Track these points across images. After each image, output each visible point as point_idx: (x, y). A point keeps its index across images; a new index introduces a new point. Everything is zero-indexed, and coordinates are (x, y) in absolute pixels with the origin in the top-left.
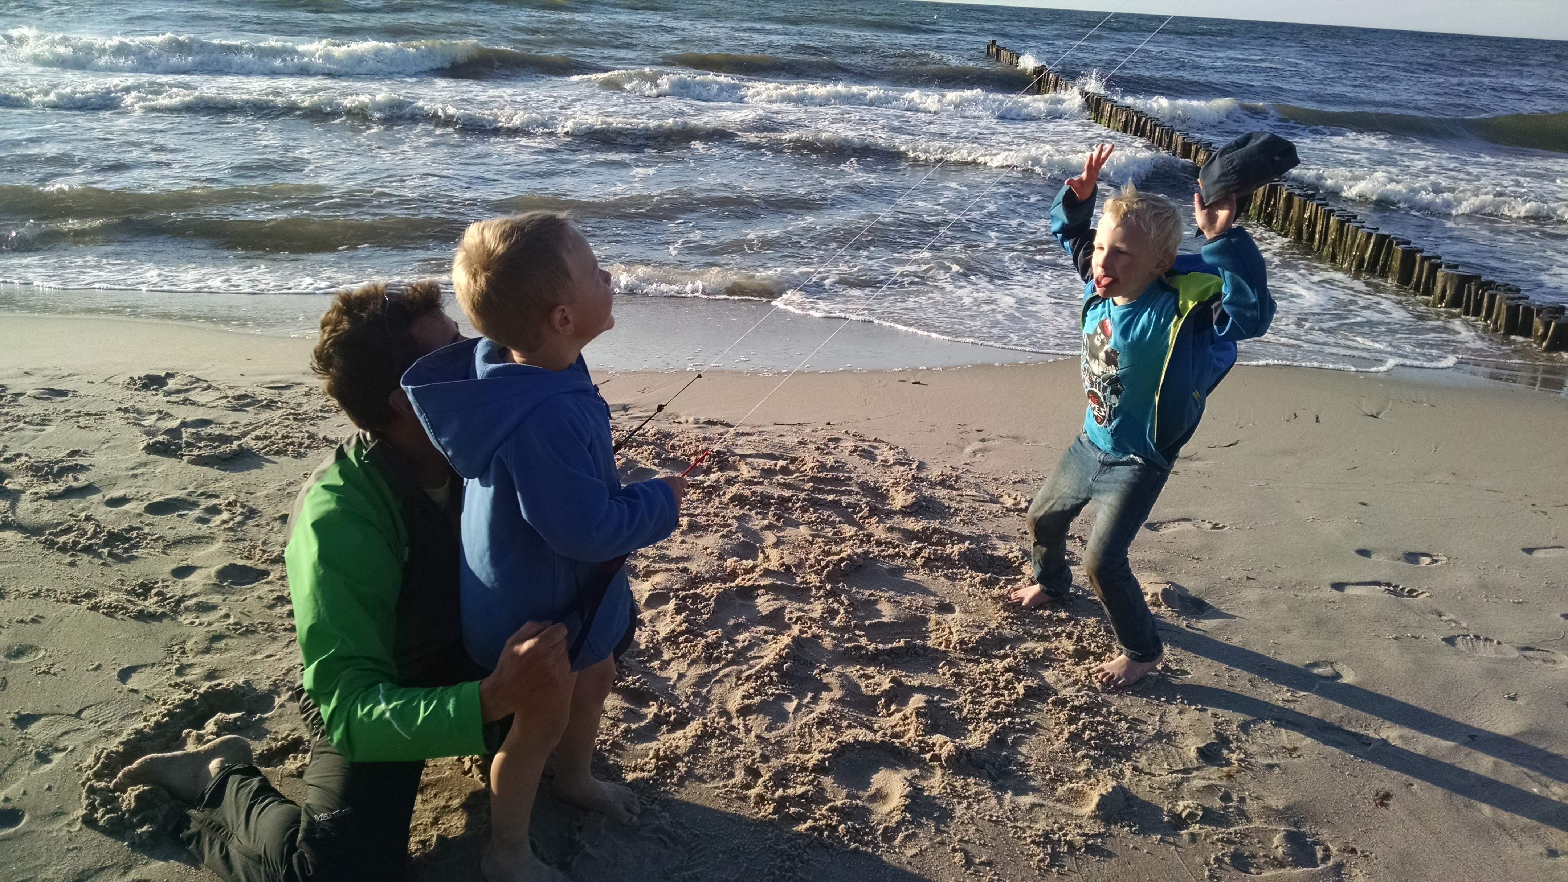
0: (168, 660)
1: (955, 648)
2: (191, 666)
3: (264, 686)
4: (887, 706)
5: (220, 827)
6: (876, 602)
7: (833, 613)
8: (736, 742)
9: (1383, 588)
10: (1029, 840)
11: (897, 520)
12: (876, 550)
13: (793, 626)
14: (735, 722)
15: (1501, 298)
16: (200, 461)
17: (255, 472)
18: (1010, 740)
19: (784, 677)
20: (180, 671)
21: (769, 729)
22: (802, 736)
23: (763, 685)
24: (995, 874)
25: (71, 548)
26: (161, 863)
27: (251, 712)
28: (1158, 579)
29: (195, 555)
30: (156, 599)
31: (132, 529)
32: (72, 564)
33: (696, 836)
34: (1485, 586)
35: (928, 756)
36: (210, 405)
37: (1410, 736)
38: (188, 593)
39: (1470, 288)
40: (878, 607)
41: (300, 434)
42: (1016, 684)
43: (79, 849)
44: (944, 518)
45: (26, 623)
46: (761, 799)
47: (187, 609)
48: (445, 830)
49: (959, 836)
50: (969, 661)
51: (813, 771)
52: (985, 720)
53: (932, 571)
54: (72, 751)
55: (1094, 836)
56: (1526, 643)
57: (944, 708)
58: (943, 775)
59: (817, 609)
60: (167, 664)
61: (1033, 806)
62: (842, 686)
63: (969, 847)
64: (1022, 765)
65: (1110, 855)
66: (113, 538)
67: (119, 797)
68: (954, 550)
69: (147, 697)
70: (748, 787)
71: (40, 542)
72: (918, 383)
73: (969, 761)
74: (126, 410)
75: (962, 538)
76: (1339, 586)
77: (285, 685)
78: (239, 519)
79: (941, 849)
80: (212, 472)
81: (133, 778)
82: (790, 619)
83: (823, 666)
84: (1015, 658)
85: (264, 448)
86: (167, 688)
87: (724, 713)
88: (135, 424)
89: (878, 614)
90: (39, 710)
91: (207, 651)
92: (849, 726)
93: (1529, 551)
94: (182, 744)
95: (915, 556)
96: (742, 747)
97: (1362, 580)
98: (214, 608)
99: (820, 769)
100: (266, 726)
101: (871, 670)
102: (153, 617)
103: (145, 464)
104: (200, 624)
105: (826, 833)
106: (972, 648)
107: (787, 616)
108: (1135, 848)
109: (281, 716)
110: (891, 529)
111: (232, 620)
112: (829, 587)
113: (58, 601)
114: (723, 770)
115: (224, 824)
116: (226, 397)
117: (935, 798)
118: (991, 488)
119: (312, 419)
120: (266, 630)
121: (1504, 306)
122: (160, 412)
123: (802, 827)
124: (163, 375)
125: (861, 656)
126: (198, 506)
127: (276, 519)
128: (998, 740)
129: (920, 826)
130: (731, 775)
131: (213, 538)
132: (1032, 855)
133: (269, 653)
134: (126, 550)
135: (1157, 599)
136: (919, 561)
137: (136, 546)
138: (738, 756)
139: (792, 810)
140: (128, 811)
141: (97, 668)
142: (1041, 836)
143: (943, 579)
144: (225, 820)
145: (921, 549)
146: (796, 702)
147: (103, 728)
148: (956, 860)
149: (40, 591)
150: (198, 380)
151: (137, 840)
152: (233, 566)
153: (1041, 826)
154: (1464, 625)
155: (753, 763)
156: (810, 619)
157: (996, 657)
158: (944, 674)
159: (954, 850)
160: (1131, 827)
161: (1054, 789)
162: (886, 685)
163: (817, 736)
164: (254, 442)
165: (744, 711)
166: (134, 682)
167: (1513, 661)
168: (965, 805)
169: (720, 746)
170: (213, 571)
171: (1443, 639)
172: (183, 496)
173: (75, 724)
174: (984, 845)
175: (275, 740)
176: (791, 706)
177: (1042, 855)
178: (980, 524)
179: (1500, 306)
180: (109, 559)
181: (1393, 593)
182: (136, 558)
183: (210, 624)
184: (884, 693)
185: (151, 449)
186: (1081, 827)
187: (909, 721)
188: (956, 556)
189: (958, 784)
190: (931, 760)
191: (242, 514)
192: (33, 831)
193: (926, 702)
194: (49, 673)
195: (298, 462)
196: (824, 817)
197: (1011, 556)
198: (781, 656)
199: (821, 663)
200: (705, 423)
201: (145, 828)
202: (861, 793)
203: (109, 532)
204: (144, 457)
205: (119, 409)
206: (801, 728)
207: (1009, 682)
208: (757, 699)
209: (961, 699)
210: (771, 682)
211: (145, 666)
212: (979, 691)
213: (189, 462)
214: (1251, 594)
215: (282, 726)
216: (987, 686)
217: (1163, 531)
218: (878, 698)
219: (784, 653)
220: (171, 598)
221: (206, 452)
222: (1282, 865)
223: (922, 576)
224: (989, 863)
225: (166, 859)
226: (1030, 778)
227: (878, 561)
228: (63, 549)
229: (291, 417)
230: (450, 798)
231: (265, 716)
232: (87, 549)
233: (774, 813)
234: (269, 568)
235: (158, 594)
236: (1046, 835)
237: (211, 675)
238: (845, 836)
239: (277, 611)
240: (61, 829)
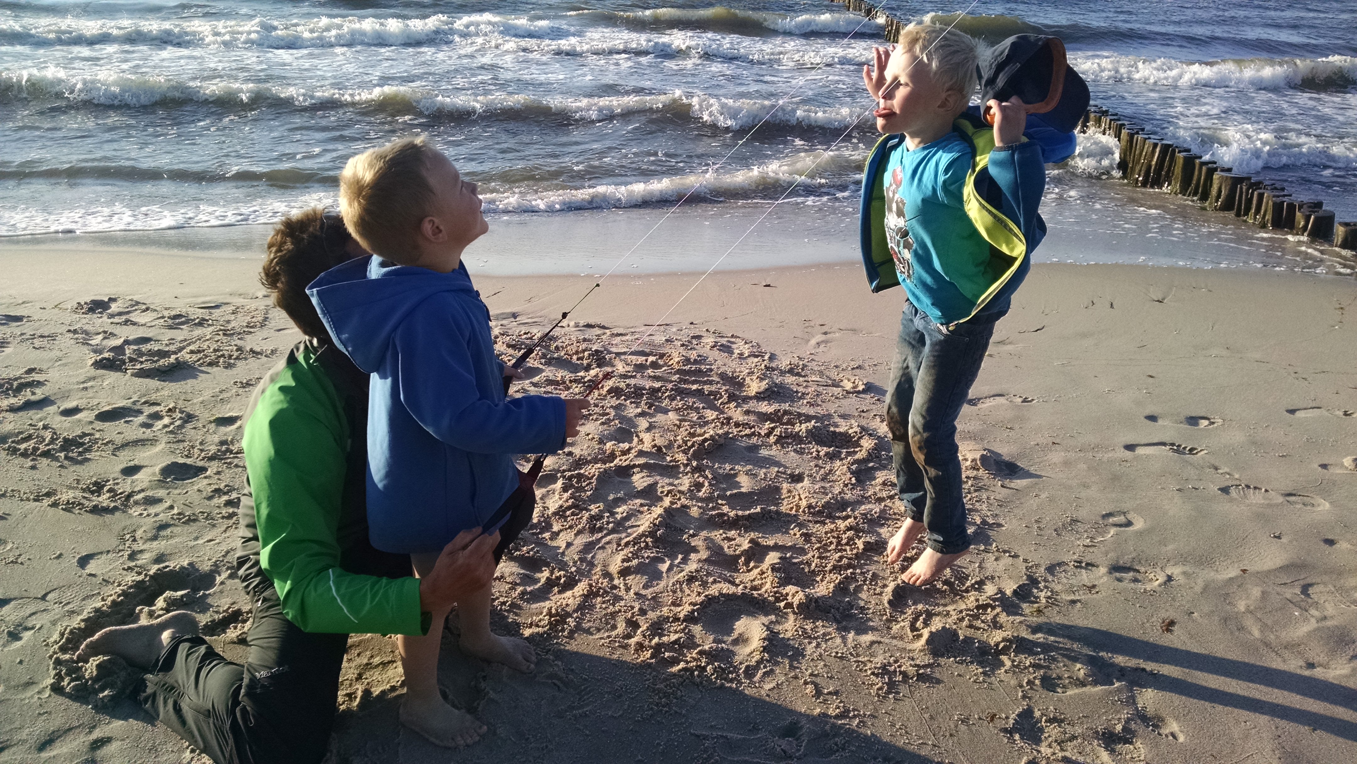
0: (121, 548)
1: (804, 511)
2: (141, 552)
3: (205, 567)
4: (747, 563)
5: (173, 688)
6: (735, 475)
7: (699, 486)
8: (618, 599)
9: (1168, 447)
10: (869, 672)
11: (752, 405)
12: (735, 431)
13: (665, 498)
14: (616, 582)
15: (1268, 196)
16: (143, 374)
17: (190, 382)
18: (852, 587)
19: (658, 542)
20: (132, 557)
21: (646, 587)
22: (674, 592)
23: (640, 549)
24: (841, 702)
25: (32, 454)
26: (121, 722)
27: (195, 590)
28: (976, 447)
29: (140, 456)
30: (108, 495)
31: (84, 435)
32: (33, 468)
33: (585, 679)
34: (1254, 443)
35: (782, 604)
36: (149, 325)
37: (1191, 571)
38: (136, 489)
39: (1241, 188)
40: (737, 479)
41: (229, 347)
42: (857, 541)
43: (50, 713)
44: (793, 401)
46: (640, 647)
47: (136, 503)
48: (368, 684)
49: (810, 671)
50: (816, 522)
51: (684, 621)
52: (830, 572)
53: (783, 447)
54: (40, 629)
55: (925, 666)
56: (1289, 490)
57: (795, 563)
58: (796, 620)
59: (685, 483)
60: (120, 551)
61: (873, 643)
62: (708, 548)
63: (818, 680)
64: (862, 609)
65: (939, 682)
66: (68, 444)
67: (82, 667)
68: (802, 428)
69: (103, 580)
70: (629, 636)
71: (4, 449)
72: (769, 286)
73: (818, 607)
74: (75, 332)
75: (808, 418)
76: (1130, 447)
77: (224, 565)
78: (178, 423)
79: (794, 682)
80: (153, 383)
81: (94, 650)
82: (662, 492)
83: (691, 532)
84: (855, 518)
85: (198, 360)
86: (121, 571)
87: (607, 575)
88: (83, 344)
89: (737, 485)
90: (10, 594)
91: (155, 538)
92: (715, 582)
93: (1292, 412)
94: (137, 619)
95: (768, 435)
96: (622, 603)
97: (1151, 441)
98: (159, 501)
99: (690, 619)
100: (209, 600)
101: (732, 533)
102: (106, 510)
103: (94, 378)
104: (148, 515)
105: (696, 673)
106: (819, 511)
107: (660, 490)
108: (959, 675)
109: (221, 592)
110: (747, 412)
111: (176, 511)
112: (694, 464)
113: (22, 500)
114: (607, 624)
115: (176, 685)
116: (163, 317)
117: (789, 639)
118: (833, 374)
119: (240, 334)
120: (206, 518)
121: (1271, 203)
122: (105, 332)
123: (675, 669)
124: (106, 300)
125: (724, 522)
126: (142, 413)
127: (211, 422)
128: (841, 589)
129: (777, 663)
130: (614, 627)
131: (156, 441)
132: (872, 685)
133: (209, 538)
134: (80, 454)
135: (976, 464)
136: (772, 439)
137: (88, 450)
138: (620, 611)
139: (667, 654)
140: (91, 678)
141: (59, 557)
142: (879, 668)
143: (792, 453)
144: (177, 681)
145: (773, 429)
146: (668, 563)
147: (66, 608)
148: (807, 691)
149: (6, 492)
150: (137, 303)
151: (100, 704)
152: (175, 464)
153: (879, 660)
154: (1237, 476)
155: (633, 616)
156: (680, 492)
157: (839, 518)
158: (795, 535)
159: (806, 683)
160: (955, 657)
161: (889, 628)
162: (746, 545)
163: (687, 591)
164: (189, 356)
165: (624, 573)
166: (92, 567)
167: (1277, 505)
168: (814, 645)
169: (604, 602)
170: (157, 469)
171: (1219, 489)
172: (129, 405)
173: (42, 605)
174: (831, 678)
175: (217, 612)
176: (664, 567)
177: (880, 684)
178: (824, 405)
179: (1267, 203)
180: (66, 462)
181: (1177, 451)
182: (88, 460)
183: (156, 515)
184: (744, 553)
185: (99, 365)
186: (913, 659)
187: (765, 575)
188: (803, 434)
189: (809, 627)
190: (785, 608)
191: (181, 418)
192: (8, 700)
193: (780, 558)
194: (16, 562)
195: (229, 372)
196: (695, 659)
197: (850, 431)
198: (655, 525)
199: (690, 529)
200: (584, 326)
201: (106, 693)
202: (725, 638)
203: (64, 438)
204: (93, 372)
205: (69, 331)
206: (673, 585)
207: (850, 539)
208: (635, 562)
209: (810, 555)
210: (647, 547)
211: (101, 553)
212: (825, 548)
213: (133, 375)
214: (1056, 457)
215: (223, 601)
216: (831, 543)
217: (980, 406)
218: (739, 557)
219: (657, 522)
220: (121, 493)
221: (147, 366)
222: (1083, 684)
223: (774, 452)
224: (836, 693)
225: (125, 719)
226: (870, 620)
227: (737, 440)
228: (25, 455)
229: (221, 333)
230: (372, 657)
231: (207, 592)
232: (46, 454)
233: (651, 658)
234: (207, 465)
235: (110, 491)
236: (884, 667)
237: (159, 559)
238: (712, 674)
239: (216, 501)
240: (32, 697)
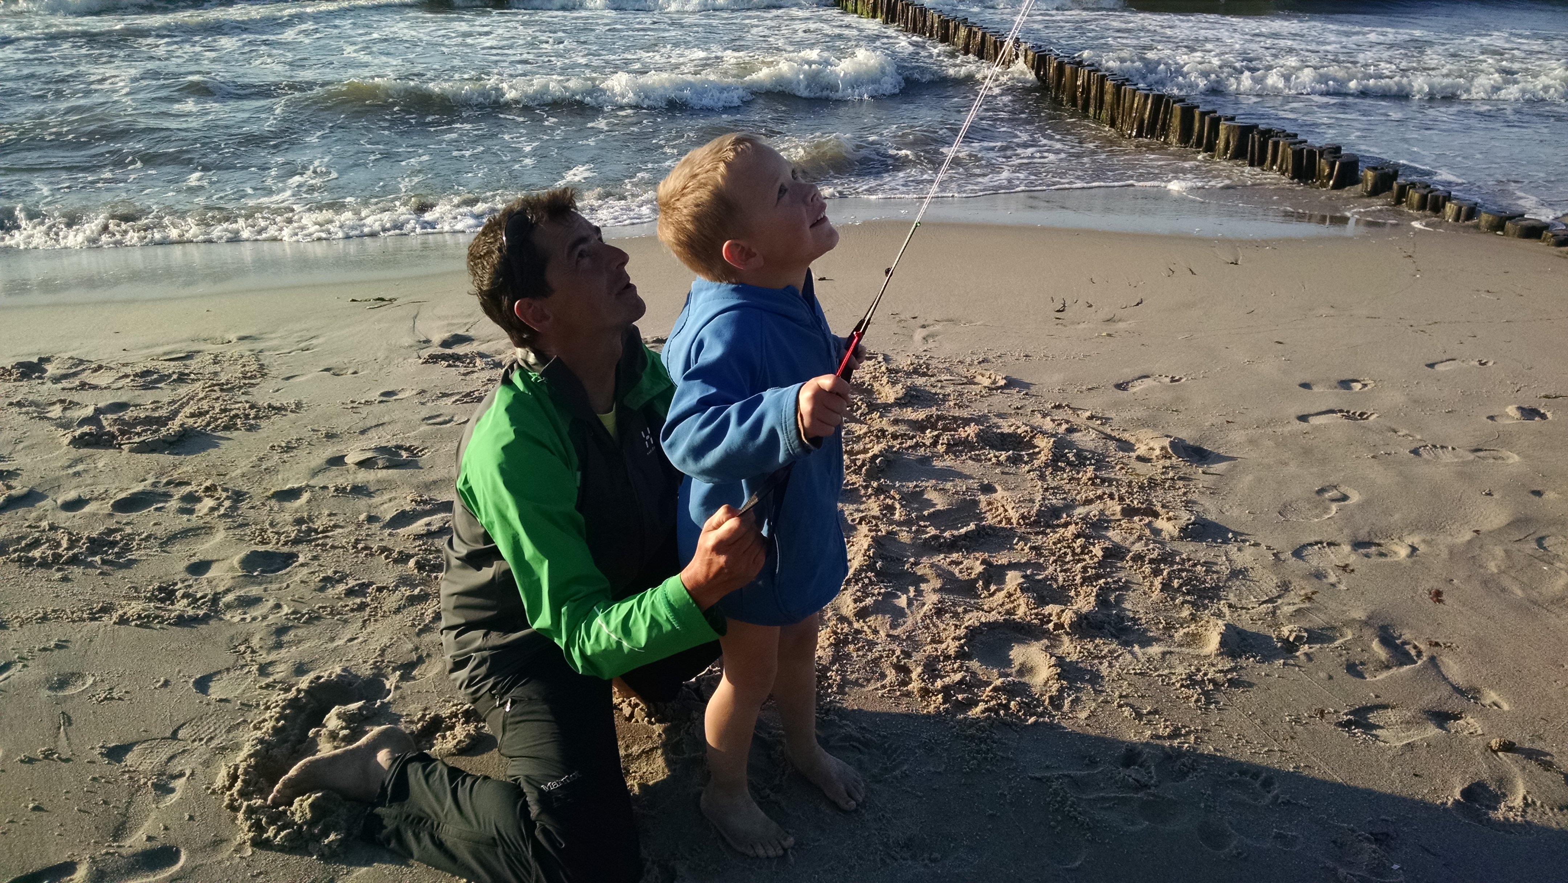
0: (242, 662)
1: (1018, 523)
2: (271, 663)
3: (366, 671)
4: (986, 587)
5: (421, 819)
6: (922, 493)
7: (891, 509)
8: (871, 644)
9: (1339, 415)
10: (1178, 685)
11: (895, 413)
12: (896, 444)
13: (859, 527)
14: (856, 625)
15: (1284, 144)
16: (144, 448)
17: (213, 452)
18: (1112, 598)
19: (882, 576)
20: (263, 670)
21: (893, 626)
22: (927, 628)
23: (865, 586)
24: (1166, 721)
25: (53, 562)
26: (365, 869)
27: (371, 699)
28: (1156, 434)
29: (203, 548)
30: (185, 601)
31: (110, 532)
32: (65, 579)
33: (885, 737)
34: (1415, 401)
35: (1051, 626)
36: (115, 386)
37: (1428, 538)
38: (220, 589)
39: (1253, 138)
40: (925, 496)
41: (240, 404)
42: (1091, 548)
43: (267, 873)
44: (940, 405)
45: (51, 650)
46: (925, 693)
47: (229, 606)
48: (641, 777)
49: (1117, 693)
50: (1037, 534)
51: (956, 658)
52: (1082, 585)
53: (957, 457)
54: (192, 774)
55: (1229, 671)
56: (1474, 447)
57: (1039, 581)
58: (1071, 640)
59: (873, 507)
60: (243, 667)
61: (1164, 654)
62: (939, 576)
63: (1131, 701)
64: (1133, 619)
65: (1251, 685)
66: (97, 545)
67: (285, 812)
68: (971, 431)
69: (242, 704)
70: (904, 683)
71: (13, 561)
72: (824, 279)
73: (1089, 623)
74: (19, 404)
75: (967, 422)
76: (1303, 418)
77: (387, 667)
78: (227, 503)
79: (1108, 707)
80: (166, 459)
82: (853, 520)
83: (912, 560)
84: (1077, 524)
85: (208, 424)
86: (259, 691)
87: (842, 619)
88: (41, 418)
89: (929, 504)
90: (130, 739)
91: (279, 646)
92: (966, 611)
93: (1431, 366)
94: (312, 747)
95: (935, 443)
96: (879, 648)
97: (1319, 410)
98: (257, 601)
99: (961, 655)
100: (393, 709)
101: (955, 556)
102: (194, 621)
103: (81, 460)
104: (254, 619)
105: (1002, 712)
106: (1035, 521)
107: (849, 519)
108: (1267, 675)
109: (402, 697)
110: (896, 422)
111: (286, 610)
112: (875, 484)
113: (74, 621)
114: (874, 672)
116: (126, 376)
117: (1077, 662)
118: (962, 370)
119: (240, 387)
120: (331, 613)
121: (1289, 151)
122: (62, 401)
123: (976, 711)
124: (35, 360)
125: (941, 545)
126: (171, 496)
127: (269, 498)
128: (1102, 600)
129: (1078, 690)
130: (883, 676)
131: (211, 528)
132: (1188, 698)
133: (349, 636)
134: (119, 555)
135: (1167, 452)
136: (941, 448)
137: (126, 549)
138: (881, 657)
139: (960, 697)
140: (305, 823)
141: (166, 683)
142: (1186, 679)
143: (970, 462)
145: (938, 436)
146: (904, 597)
147: (213, 744)
148: (1126, 714)
149: (45, 614)
150: (81, 362)
151: (326, 851)
152: (255, 553)
153: (1181, 670)
154: (1419, 437)
155: (899, 661)
156: (874, 517)
157: (1058, 526)
158: (1023, 550)
159: (1120, 706)
160: (1255, 657)
161: (1171, 637)
162: (979, 568)
163: (942, 626)
164: (191, 421)
165: (862, 614)
166: (216, 691)
167: (1473, 461)
168: (1107, 664)
169: (858, 650)
170: (235, 561)
171: (1411, 452)
172: (149, 488)
173: (177, 747)
174: (1143, 697)
175: (412, 722)
176: (902, 601)
177: (1196, 696)
178: (973, 405)
179: (1284, 151)
180: (105, 567)
181: (1348, 417)
182: (130, 563)
183: (265, 618)
184: (980, 575)
185: (79, 442)
186: (1213, 665)
187: (1015, 597)
188: (973, 437)
189: (1090, 646)
190: (1054, 630)
191: (228, 498)
192: (202, 865)
193: (1023, 577)
194: (112, 698)
195: (253, 435)
196: (992, 698)
197: (1019, 431)
198: (869, 556)
199: (909, 557)
201: (332, 837)
202: (1009, 671)
203: (88, 538)
204: (75, 453)
205: (11, 404)
206: (923, 621)
207: (1083, 547)
208: (869, 601)
209: (1051, 569)
210: (871, 583)
211: (220, 672)
212: (1061, 559)
213: (131, 450)
214: (1237, 436)
215: (412, 707)
216: (1066, 554)
217: (1132, 390)
218: (975, 581)
219: (871, 553)
220: (202, 598)
221: (148, 437)
222: (1388, 667)
223: (948, 462)
224: (1155, 712)
225: (368, 863)
226: (1146, 630)
227: (902, 453)
228: (44, 564)
229: (216, 388)
230: (627, 746)
231: (386, 700)
232: (74, 560)
233: (944, 703)
234: (295, 550)
235: (185, 596)
236: (1190, 677)
237: (300, 670)
238: (1018, 711)
239: (330, 592)
240: (230, 858)
